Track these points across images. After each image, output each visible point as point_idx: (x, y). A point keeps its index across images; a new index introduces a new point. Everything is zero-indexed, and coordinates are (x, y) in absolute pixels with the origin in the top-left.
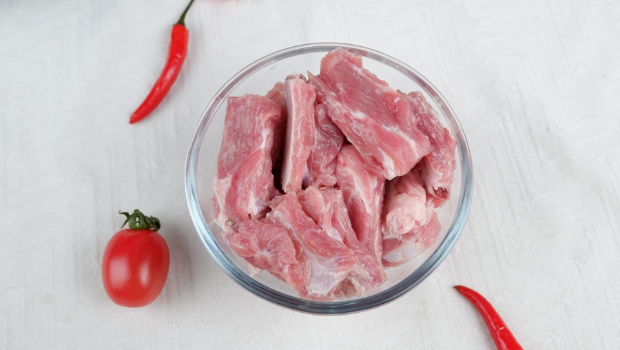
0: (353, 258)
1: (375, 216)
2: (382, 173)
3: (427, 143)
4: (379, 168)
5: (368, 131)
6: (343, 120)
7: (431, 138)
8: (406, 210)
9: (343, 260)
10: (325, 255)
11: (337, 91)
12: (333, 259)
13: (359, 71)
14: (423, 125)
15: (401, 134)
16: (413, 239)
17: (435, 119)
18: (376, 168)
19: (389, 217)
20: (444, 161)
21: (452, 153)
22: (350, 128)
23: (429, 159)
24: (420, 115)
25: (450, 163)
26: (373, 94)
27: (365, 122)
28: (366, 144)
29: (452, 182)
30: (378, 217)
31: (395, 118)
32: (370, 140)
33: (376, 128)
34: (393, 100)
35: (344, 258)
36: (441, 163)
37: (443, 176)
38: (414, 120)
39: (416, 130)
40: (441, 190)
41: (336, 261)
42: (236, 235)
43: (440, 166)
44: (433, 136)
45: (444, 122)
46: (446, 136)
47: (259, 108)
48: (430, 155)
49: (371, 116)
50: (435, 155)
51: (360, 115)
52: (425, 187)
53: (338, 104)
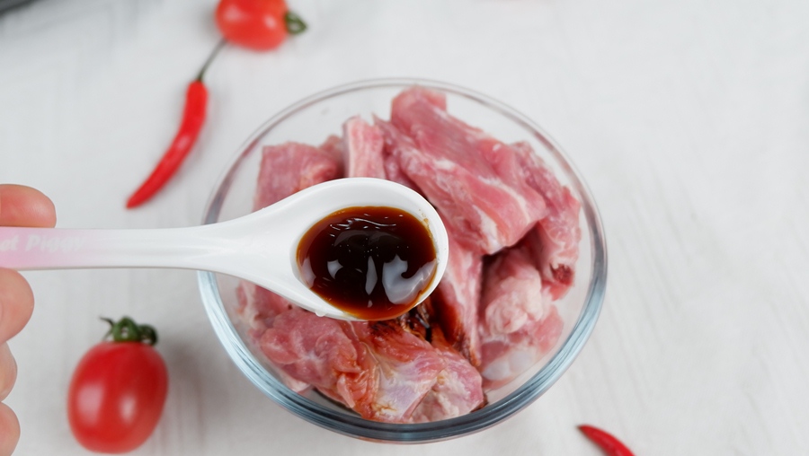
0: (441, 360)
1: (470, 308)
2: (480, 243)
3: (541, 203)
4: (475, 235)
5: (459, 184)
6: (423, 172)
7: (545, 198)
8: (515, 298)
9: (428, 364)
10: (400, 359)
11: (414, 136)
12: (412, 364)
13: (443, 115)
14: (534, 182)
15: (505, 188)
16: (525, 341)
17: (550, 174)
18: (469, 236)
19: (490, 311)
20: (566, 228)
21: (576, 217)
22: (434, 182)
23: (544, 225)
24: (529, 169)
25: (573, 231)
26: (463, 141)
27: (454, 173)
28: (456, 202)
29: (577, 258)
30: (474, 310)
31: (496, 169)
32: (462, 196)
33: (469, 179)
34: (491, 148)
35: (429, 361)
36: (562, 230)
37: (566, 247)
38: (521, 173)
39: (526, 186)
40: (562, 270)
41: (417, 366)
42: (269, 331)
43: (560, 233)
44: (549, 195)
45: (563, 180)
46: (567, 196)
47: (305, 159)
48: (546, 220)
49: (462, 165)
50: (552, 219)
51: (446, 164)
52: (539, 268)
53: (415, 151)
